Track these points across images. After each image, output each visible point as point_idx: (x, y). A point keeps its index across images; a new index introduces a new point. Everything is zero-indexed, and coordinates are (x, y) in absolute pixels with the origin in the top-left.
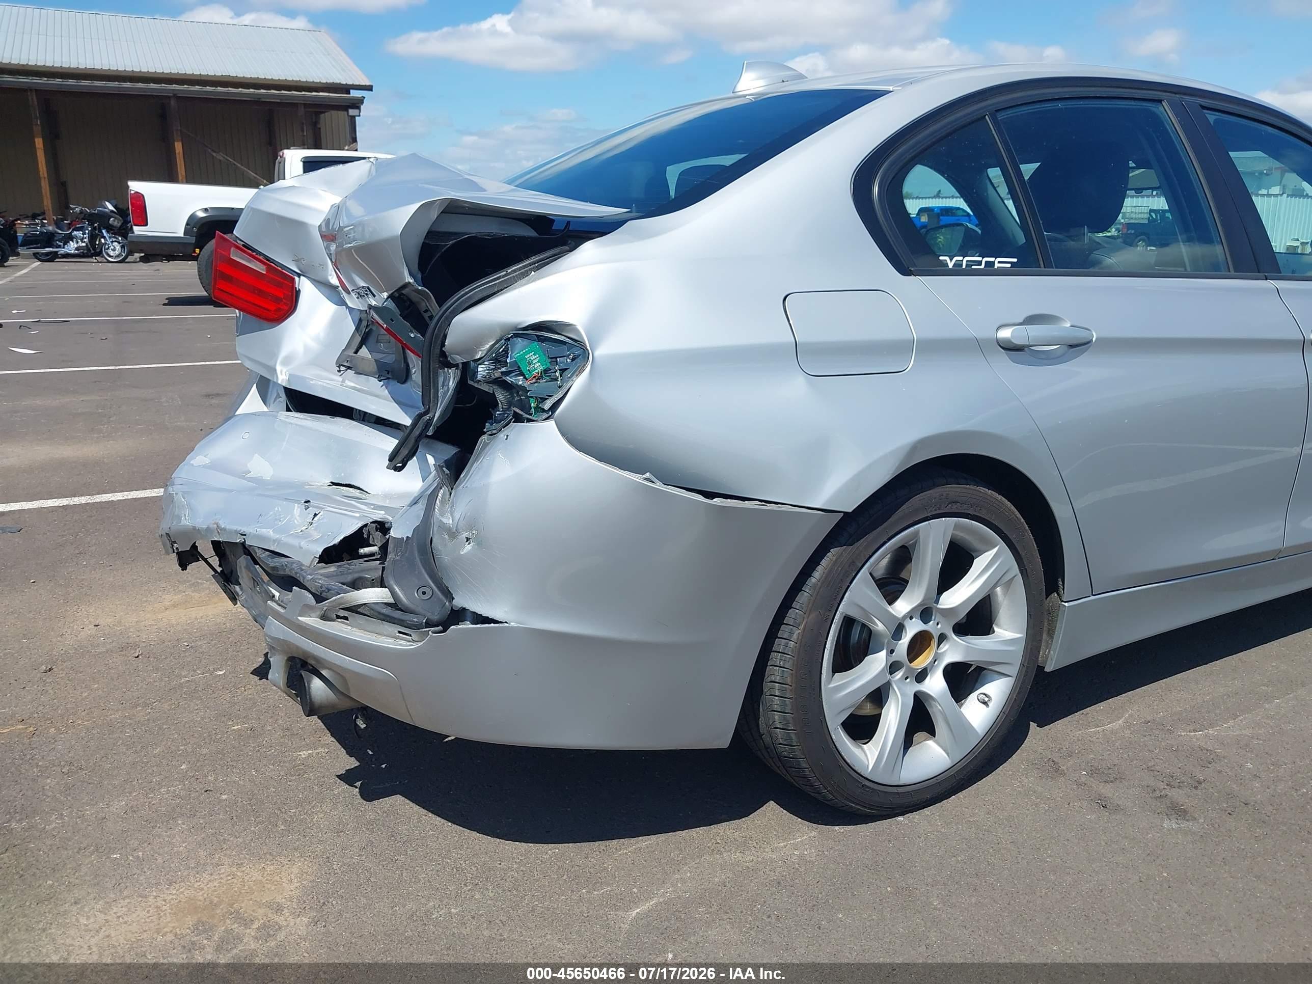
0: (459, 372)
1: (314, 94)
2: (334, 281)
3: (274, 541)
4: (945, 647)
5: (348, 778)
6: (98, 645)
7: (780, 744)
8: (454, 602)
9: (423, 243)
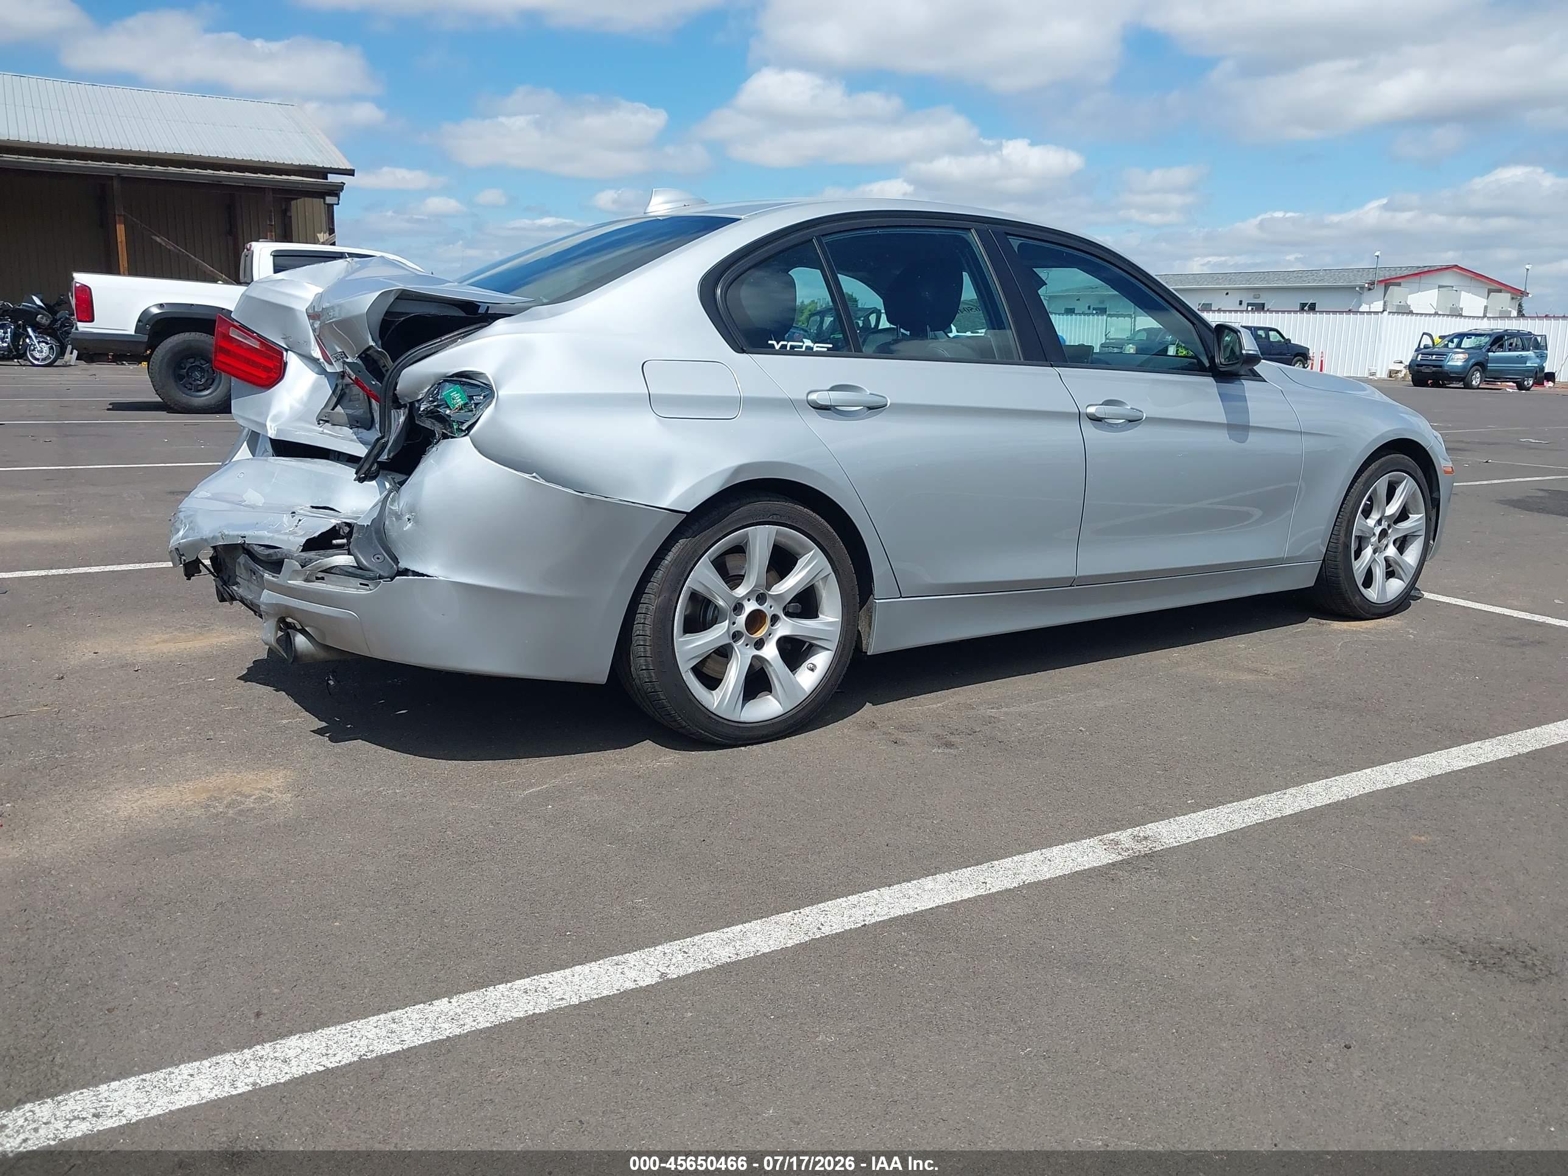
0: (407, 410)
1: (284, 177)
2: (317, 353)
3: (269, 538)
4: (778, 625)
5: (320, 732)
6: (100, 665)
7: (646, 682)
8: (399, 565)
9: (383, 319)
